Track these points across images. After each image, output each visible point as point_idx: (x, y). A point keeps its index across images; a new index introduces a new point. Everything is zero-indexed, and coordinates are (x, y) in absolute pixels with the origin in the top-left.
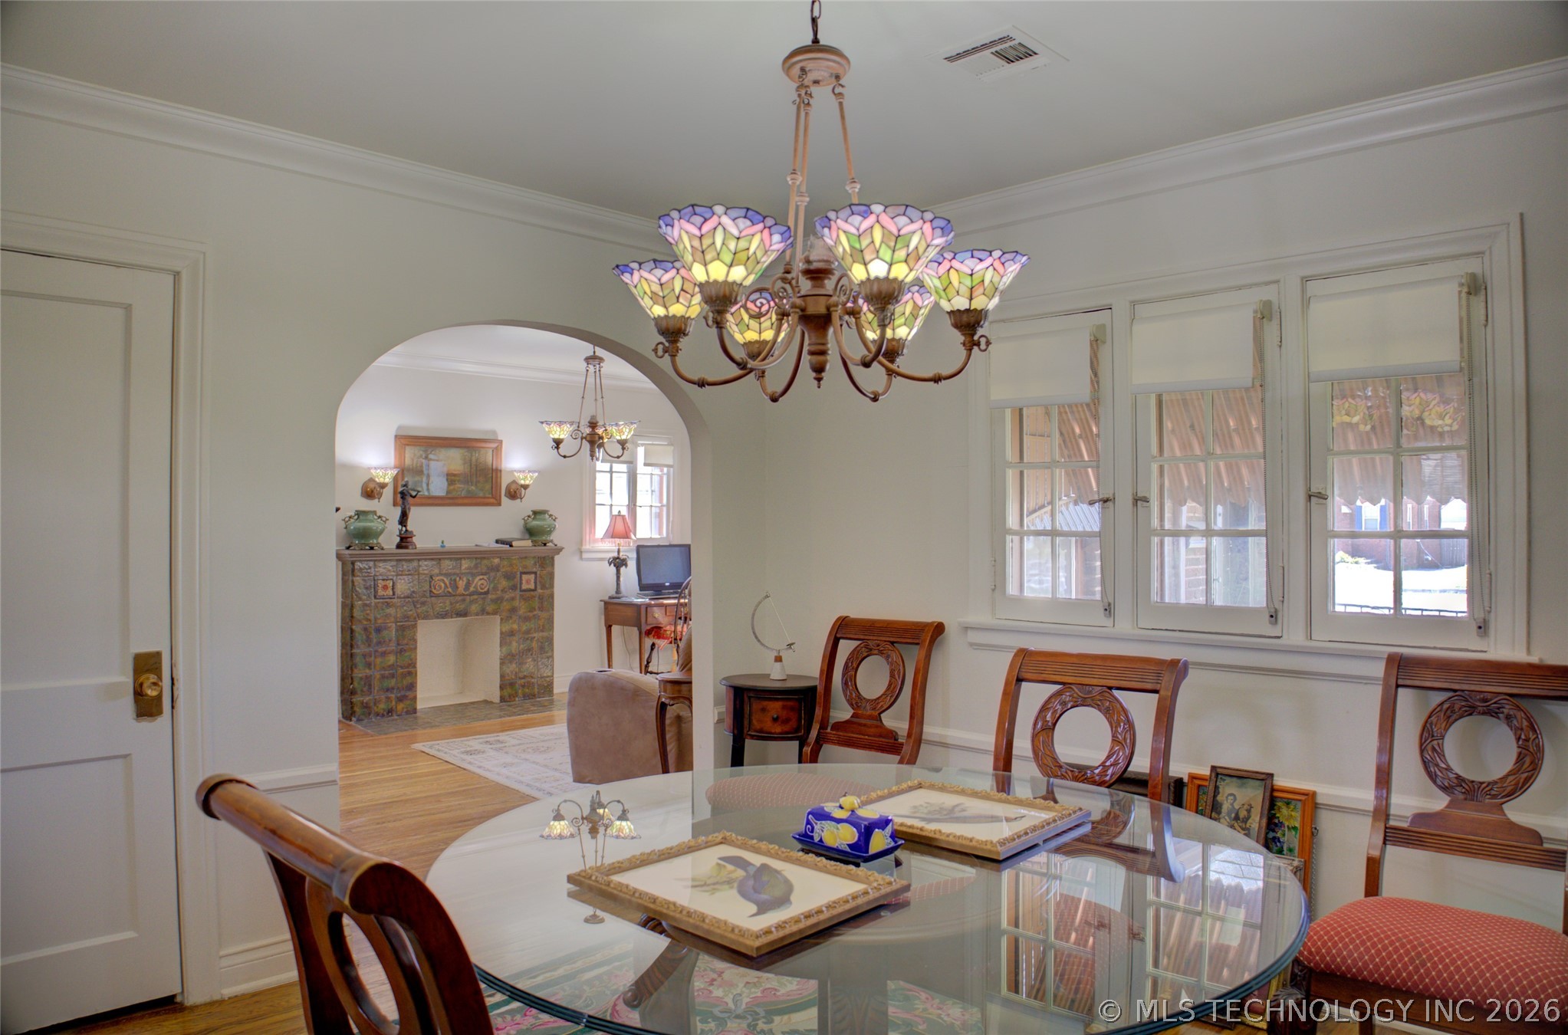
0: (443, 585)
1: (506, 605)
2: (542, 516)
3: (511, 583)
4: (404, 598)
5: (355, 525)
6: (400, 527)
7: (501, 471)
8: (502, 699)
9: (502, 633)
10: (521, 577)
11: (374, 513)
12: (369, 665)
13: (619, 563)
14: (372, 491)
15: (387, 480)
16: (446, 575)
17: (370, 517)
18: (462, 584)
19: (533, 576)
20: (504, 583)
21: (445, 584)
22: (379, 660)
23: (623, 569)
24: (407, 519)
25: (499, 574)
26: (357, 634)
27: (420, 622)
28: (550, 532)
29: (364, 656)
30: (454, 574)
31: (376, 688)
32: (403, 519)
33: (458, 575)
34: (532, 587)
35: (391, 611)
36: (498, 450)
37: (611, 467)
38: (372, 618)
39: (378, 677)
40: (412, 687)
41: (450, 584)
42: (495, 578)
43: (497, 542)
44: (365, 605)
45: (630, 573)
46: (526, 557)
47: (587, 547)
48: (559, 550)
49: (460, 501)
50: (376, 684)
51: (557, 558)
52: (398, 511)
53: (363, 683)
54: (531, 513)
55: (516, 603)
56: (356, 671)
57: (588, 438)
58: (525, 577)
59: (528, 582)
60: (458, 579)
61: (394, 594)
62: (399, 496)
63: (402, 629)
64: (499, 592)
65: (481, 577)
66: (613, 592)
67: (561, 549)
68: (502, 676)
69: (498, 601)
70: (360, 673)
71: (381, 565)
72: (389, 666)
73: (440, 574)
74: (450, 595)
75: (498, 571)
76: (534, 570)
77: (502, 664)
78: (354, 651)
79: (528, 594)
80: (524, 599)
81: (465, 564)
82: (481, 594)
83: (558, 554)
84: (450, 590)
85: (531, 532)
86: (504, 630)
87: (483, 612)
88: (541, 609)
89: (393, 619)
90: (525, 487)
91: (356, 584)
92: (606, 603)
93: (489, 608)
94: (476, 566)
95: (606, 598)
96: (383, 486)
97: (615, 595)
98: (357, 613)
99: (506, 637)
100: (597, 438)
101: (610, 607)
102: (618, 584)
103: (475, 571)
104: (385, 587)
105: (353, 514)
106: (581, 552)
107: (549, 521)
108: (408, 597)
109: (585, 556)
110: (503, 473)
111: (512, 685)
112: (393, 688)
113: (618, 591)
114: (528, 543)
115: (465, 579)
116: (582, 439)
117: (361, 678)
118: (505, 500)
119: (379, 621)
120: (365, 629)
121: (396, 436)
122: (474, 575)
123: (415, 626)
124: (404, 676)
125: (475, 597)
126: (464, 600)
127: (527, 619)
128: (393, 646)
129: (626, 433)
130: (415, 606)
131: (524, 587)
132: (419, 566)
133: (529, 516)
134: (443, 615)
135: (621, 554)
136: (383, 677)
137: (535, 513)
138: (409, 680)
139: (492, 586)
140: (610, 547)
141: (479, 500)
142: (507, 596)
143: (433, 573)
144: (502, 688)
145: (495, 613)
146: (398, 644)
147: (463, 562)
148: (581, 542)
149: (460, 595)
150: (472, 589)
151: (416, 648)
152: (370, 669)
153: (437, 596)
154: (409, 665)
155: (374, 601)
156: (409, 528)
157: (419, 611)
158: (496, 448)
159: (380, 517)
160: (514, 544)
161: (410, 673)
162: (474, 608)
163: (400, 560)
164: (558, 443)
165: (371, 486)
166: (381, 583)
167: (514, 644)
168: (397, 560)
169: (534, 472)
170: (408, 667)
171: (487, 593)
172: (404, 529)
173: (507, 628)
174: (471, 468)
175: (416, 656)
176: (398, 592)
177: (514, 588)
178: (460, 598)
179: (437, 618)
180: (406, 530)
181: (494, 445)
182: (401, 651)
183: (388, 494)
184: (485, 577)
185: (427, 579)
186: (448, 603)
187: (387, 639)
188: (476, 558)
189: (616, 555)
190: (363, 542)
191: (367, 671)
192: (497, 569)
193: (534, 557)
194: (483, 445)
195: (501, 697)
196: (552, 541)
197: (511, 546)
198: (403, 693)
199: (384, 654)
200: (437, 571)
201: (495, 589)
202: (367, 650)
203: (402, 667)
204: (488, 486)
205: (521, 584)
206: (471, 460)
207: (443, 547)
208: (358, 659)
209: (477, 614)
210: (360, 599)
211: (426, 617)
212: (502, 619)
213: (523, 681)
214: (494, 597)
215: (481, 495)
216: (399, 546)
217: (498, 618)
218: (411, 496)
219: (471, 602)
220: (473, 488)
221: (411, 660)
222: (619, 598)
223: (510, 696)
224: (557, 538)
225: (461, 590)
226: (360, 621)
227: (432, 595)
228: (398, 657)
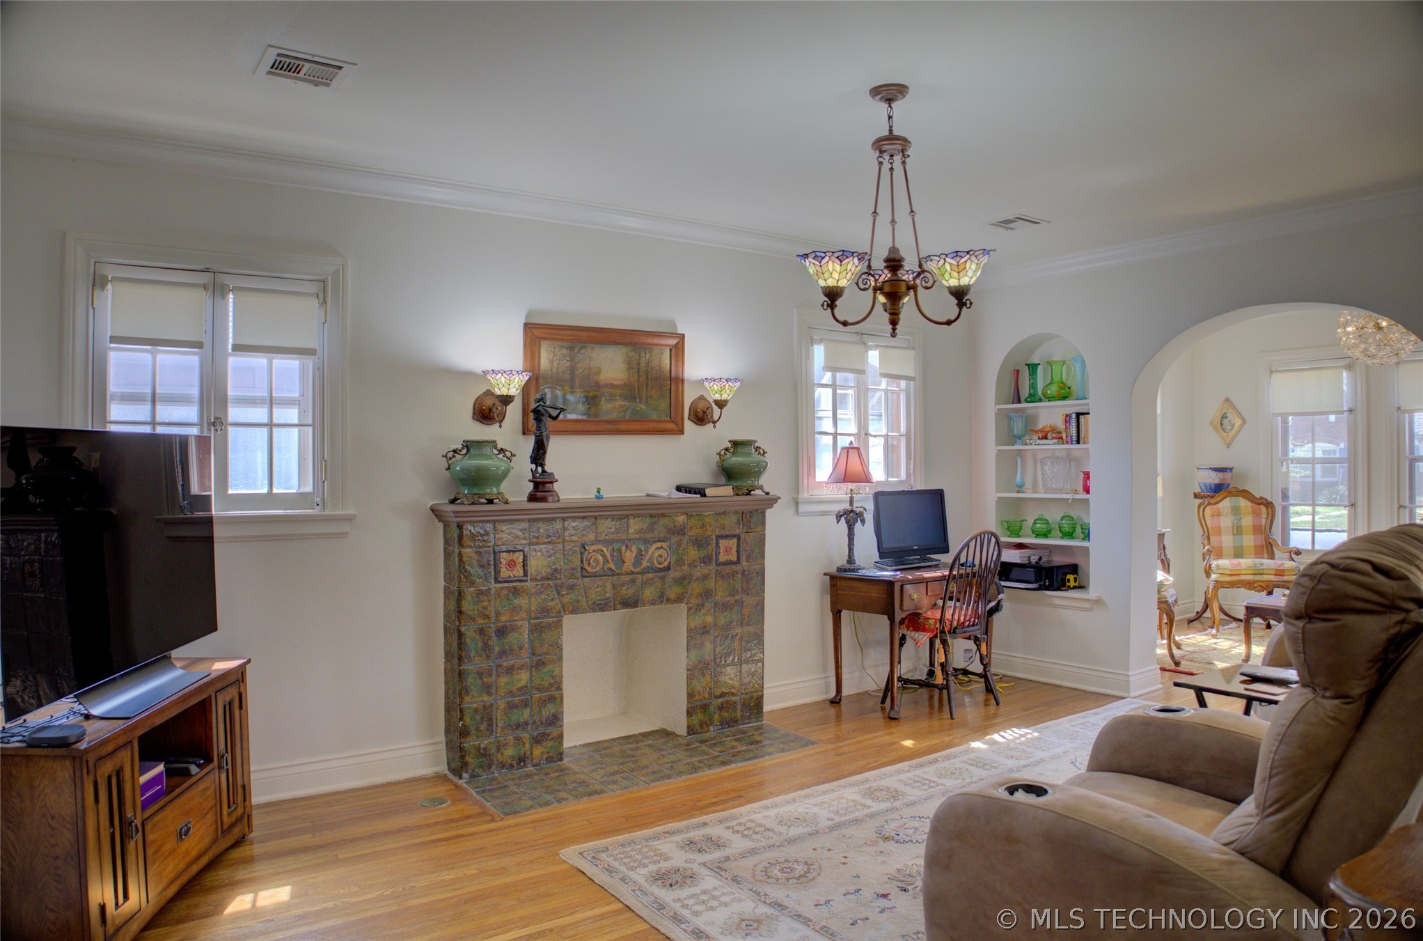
0: (601, 558)
1: (696, 588)
2: (745, 450)
3: (704, 553)
4: (542, 579)
5: (461, 463)
6: (533, 467)
7: (683, 381)
8: (691, 730)
9: (690, 630)
10: (717, 544)
11: (493, 443)
12: (487, 689)
13: (851, 517)
14: (490, 410)
15: (513, 392)
16: (605, 542)
17: (487, 450)
18: (629, 556)
19: (735, 541)
20: (693, 553)
21: (604, 556)
22: (503, 680)
23: (858, 525)
24: (545, 453)
25: (685, 539)
26: (468, 641)
27: (568, 621)
28: (758, 474)
29: (480, 675)
30: (618, 541)
31: (501, 725)
32: (538, 456)
33: (623, 541)
34: (734, 558)
35: (522, 601)
36: (678, 350)
37: (834, 378)
38: (493, 614)
39: (503, 706)
40: (556, 720)
41: (612, 556)
42: (679, 545)
43: (679, 489)
44: (481, 593)
45: (866, 535)
46: (724, 513)
47: (804, 495)
48: (771, 501)
49: (623, 426)
50: (500, 720)
51: (768, 512)
52: (529, 444)
53: (478, 717)
54: (729, 445)
55: (711, 584)
56: (467, 699)
57: (887, 289)
58: (723, 543)
59: (727, 553)
60: (624, 548)
61: (525, 574)
62: (532, 416)
63: (537, 629)
64: (685, 568)
65: (659, 544)
66: (842, 560)
67: (775, 500)
68: (691, 695)
69: (682, 581)
70: (475, 700)
71: (504, 528)
72: (520, 689)
73: (597, 541)
74: (614, 574)
75: (684, 534)
76: (737, 532)
77: (690, 678)
78: (464, 667)
79: (728, 569)
80: (723, 577)
81: (635, 525)
82: (660, 570)
83: (771, 506)
84: (612, 566)
85: (729, 474)
86: (693, 626)
87: (662, 598)
88: (746, 591)
89: (524, 615)
90: (721, 404)
91: (465, 559)
92: (833, 578)
93: (672, 592)
94: (652, 528)
95: (833, 570)
96: (507, 400)
97: (848, 566)
98: (467, 606)
99: (696, 634)
100: (903, 288)
101: (839, 583)
102: (851, 550)
103: (649, 536)
104: (512, 564)
105: (460, 447)
106: (797, 503)
107: (756, 457)
108: (548, 579)
109: (802, 508)
110: (686, 384)
111: (705, 707)
112: (526, 724)
113: (851, 560)
114: (728, 491)
115: (634, 548)
116: (875, 290)
117: (476, 710)
118: (689, 425)
119: (503, 618)
120: (482, 632)
121: (526, 325)
122: (648, 542)
123: (559, 624)
124: (543, 703)
125: (650, 576)
126: (633, 581)
127: (726, 607)
128: (525, 657)
129: (970, 273)
130: (558, 593)
131: (723, 557)
132: (565, 529)
133: (727, 450)
134: (602, 606)
135: (855, 504)
136: (511, 707)
137: (736, 444)
138: (550, 709)
139: (674, 558)
140: (839, 495)
141: (651, 426)
142: (697, 573)
143: (585, 539)
144: (690, 713)
145: (679, 599)
146: (533, 654)
147: (631, 521)
148: (797, 487)
149: (628, 574)
150: (645, 564)
151: (560, 659)
152: (489, 694)
153: (594, 575)
154: (551, 685)
155: (494, 586)
156: (548, 468)
157: (565, 600)
158: (676, 346)
159: (502, 451)
160: (708, 492)
161: (552, 699)
162: (649, 593)
163: (535, 520)
164: (833, 295)
165: (489, 402)
166: (504, 558)
167: (708, 646)
168: (530, 521)
169: (736, 380)
170: (548, 689)
171: (668, 568)
172: (540, 469)
173: (697, 621)
174: (639, 376)
175: (561, 672)
176: (532, 570)
177: (706, 560)
178: (627, 578)
179: (594, 610)
180: (544, 471)
181: (673, 342)
182: (540, 664)
183: (514, 413)
184: (664, 545)
185: (578, 549)
186: (609, 587)
187: (515, 647)
188: (651, 516)
189: (847, 506)
190: (476, 491)
191: (486, 698)
192: (681, 531)
193: (736, 513)
194: (656, 341)
195: (688, 727)
196: (761, 488)
197: (703, 495)
198: (542, 730)
199: (510, 670)
200: (592, 537)
201: (680, 562)
202: (485, 665)
203: (539, 690)
204: (664, 404)
205: (717, 553)
206: (639, 364)
207: (599, 497)
208: (470, 681)
209: (653, 603)
210: (473, 584)
211: (575, 611)
212: (689, 609)
213: (720, 700)
214: (678, 574)
215: (655, 417)
216: (532, 498)
217: (683, 608)
218: (550, 416)
219: (644, 584)
220: (643, 406)
221: (553, 677)
222: (853, 570)
223: (701, 725)
224: (769, 482)
225: (628, 566)
226: (473, 619)
227: (585, 574)
228: (534, 674)
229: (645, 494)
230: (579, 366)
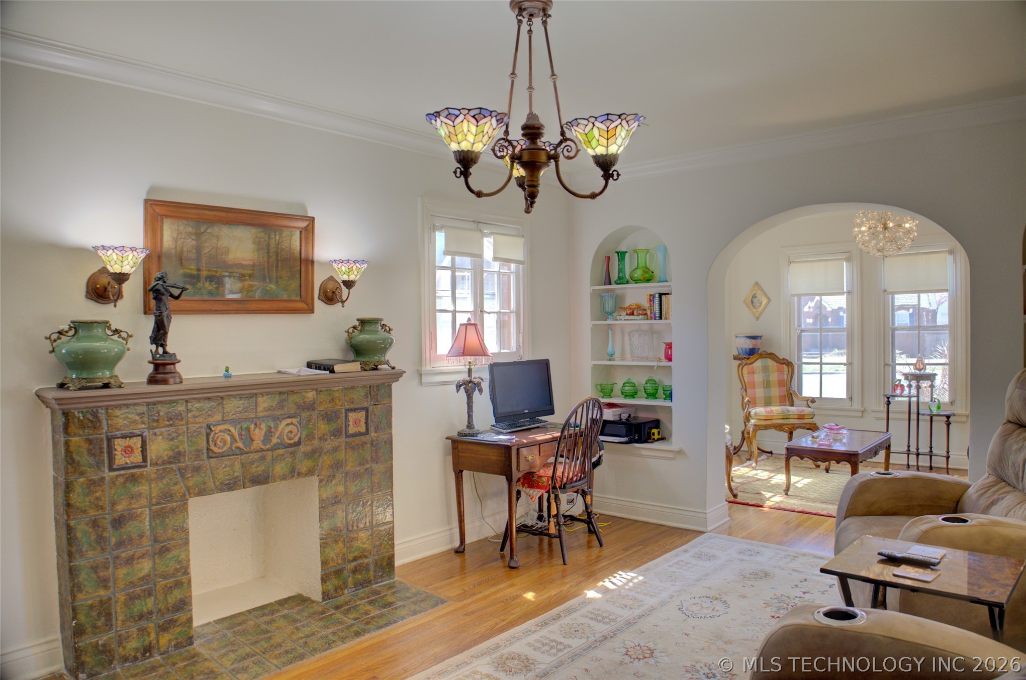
0: (228, 438)
1: (327, 460)
2: (372, 327)
3: (334, 426)
4: (163, 463)
5: (67, 345)
6: (154, 347)
7: (313, 262)
8: (326, 595)
9: (321, 501)
10: (346, 417)
11: (106, 324)
12: (104, 583)
13: (469, 387)
14: (105, 289)
15: (126, 269)
16: (234, 422)
17: (98, 331)
18: (258, 434)
19: (363, 413)
20: (323, 427)
21: (232, 436)
22: (122, 572)
23: (476, 393)
24: (166, 333)
25: (315, 414)
26: (79, 535)
27: (194, 503)
28: (384, 350)
29: (95, 569)
30: (247, 419)
31: (121, 617)
32: (159, 335)
33: (250, 420)
34: (363, 429)
35: (143, 488)
36: (308, 231)
37: (453, 261)
38: (107, 505)
39: (122, 598)
40: (184, 604)
41: (240, 435)
42: (309, 421)
43: (309, 365)
44: (92, 483)
45: (483, 402)
46: (353, 388)
47: (427, 368)
48: (397, 375)
49: (253, 306)
50: (119, 613)
51: (395, 386)
52: (149, 324)
53: (94, 614)
54: (357, 323)
55: (341, 455)
56: (80, 596)
58: (352, 416)
59: (356, 422)
60: (252, 426)
61: (145, 459)
62: (152, 295)
63: (159, 515)
64: (316, 442)
65: (289, 421)
66: (462, 426)
67: (401, 374)
68: (324, 563)
69: (312, 454)
70: (90, 595)
71: (117, 412)
72: (142, 579)
73: (224, 421)
74: (242, 452)
75: (314, 409)
76: (365, 405)
77: (324, 545)
78: (76, 563)
79: (357, 440)
80: (352, 448)
81: (264, 403)
82: (291, 446)
83: (397, 379)
84: (240, 445)
85: (357, 350)
86: (324, 496)
87: (293, 473)
88: (375, 460)
89: (144, 502)
90: (349, 284)
91: (72, 449)
92: (454, 441)
93: (304, 466)
94: (281, 405)
95: (454, 434)
96: (121, 278)
97: (468, 431)
98: (77, 498)
99: (326, 506)
101: (460, 446)
102: (470, 416)
103: (278, 413)
104: (129, 450)
105: (66, 328)
106: (421, 375)
107: (382, 334)
108: (171, 463)
109: (425, 379)
110: (316, 265)
111: (338, 572)
112: (150, 613)
113: (470, 425)
114: (356, 366)
115: (263, 426)
117: (91, 607)
118: (318, 304)
119: (120, 507)
120: (95, 523)
121: (146, 201)
122: (277, 419)
123: (184, 507)
124: (169, 590)
125: (281, 451)
126: (263, 458)
127: (357, 476)
128: (147, 545)
130: (182, 476)
131: (352, 430)
132: (188, 411)
133: (355, 328)
134: (230, 486)
135: (473, 375)
136: (132, 598)
137: (363, 322)
138: (177, 594)
139: (304, 433)
140: (458, 368)
141: (281, 305)
142: (328, 445)
143: (211, 420)
144: (324, 580)
145: (310, 472)
146: (156, 541)
147: (260, 399)
148: (420, 361)
149: (257, 451)
150: (275, 440)
151: (187, 543)
152: (106, 587)
153: (222, 455)
154: (177, 570)
155: (108, 474)
156: (168, 349)
157: (191, 483)
158: (306, 228)
159: (116, 331)
160: (336, 368)
161: (178, 584)
162: (280, 468)
163: (154, 404)
165: (104, 280)
166: (119, 444)
167: (340, 514)
168: (148, 404)
169: (363, 262)
170: (174, 575)
171: (298, 443)
172: (161, 350)
173: (328, 492)
174: (269, 257)
175: (188, 556)
176: (152, 454)
177: (336, 433)
178: (257, 456)
179: (221, 490)
180: (165, 352)
181: (303, 224)
182: (164, 551)
183: (133, 291)
184: (294, 421)
185: (204, 431)
186: (238, 466)
187: (134, 536)
188: (280, 393)
189: (465, 377)
190: (84, 375)
191: (102, 593)
192: (311, 407)
193: (365, 387)
194: (286, 223)
195: (323, 593)
196: (387, 363)
197: (332, 371)
198: (168, 617)
199: (130, 561)
200: (218, 417)
201: (310, 437)
202: (100, 559)
203: (165, 577)
204: (294, 284)
205: (347, 426)
206: (269, 245)
207: (227, 376)
208: (83, 576)
209: (284, 478)
210: (82, 474)
211: (202, 492)
212: (321, 481)
213: (355, 563)
214: (309, 448)
215: (285, 297)
216: (152, 380)
217: (315, 480)
218: (172, 296)
219: (274, 460)
220: (273, 286)
221: (179, 562)
222: (472, 435)
223: (336, 590)
224: (394, 357)
225: (258, 443)
226: (85, 512)
227: (211, 455)
228: (157, 561)
229: (276, 371)
230: (206, 245)
